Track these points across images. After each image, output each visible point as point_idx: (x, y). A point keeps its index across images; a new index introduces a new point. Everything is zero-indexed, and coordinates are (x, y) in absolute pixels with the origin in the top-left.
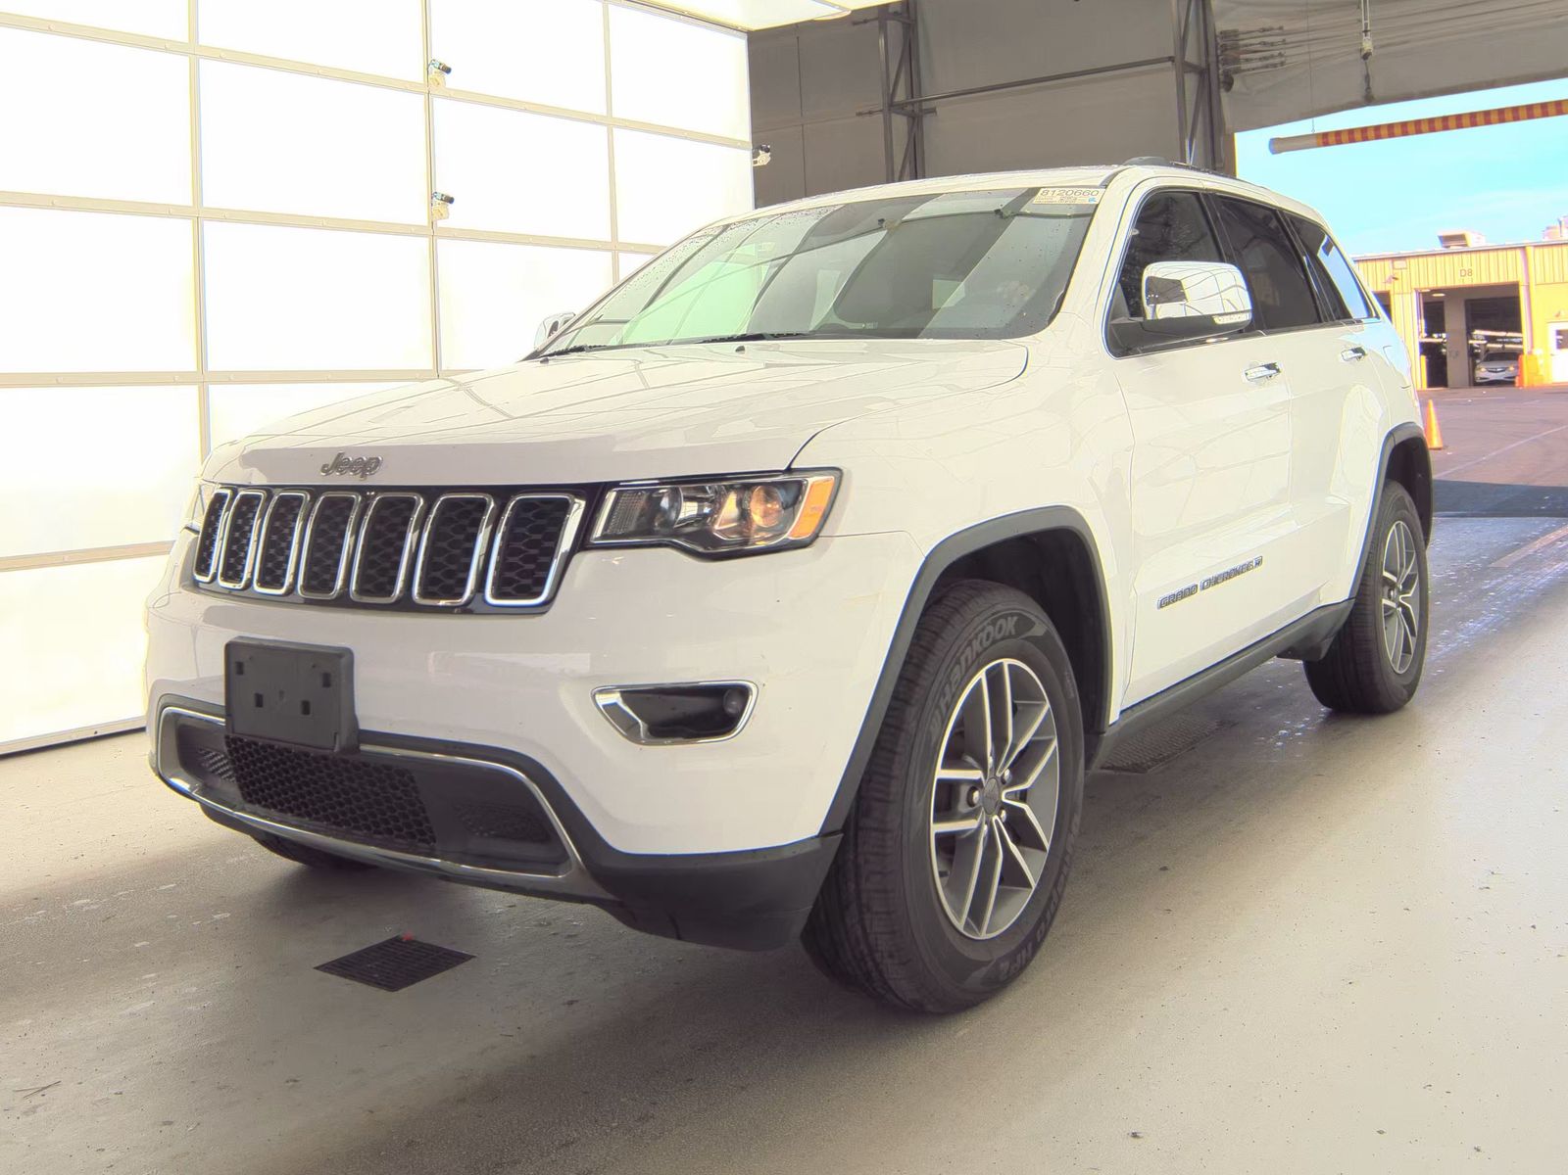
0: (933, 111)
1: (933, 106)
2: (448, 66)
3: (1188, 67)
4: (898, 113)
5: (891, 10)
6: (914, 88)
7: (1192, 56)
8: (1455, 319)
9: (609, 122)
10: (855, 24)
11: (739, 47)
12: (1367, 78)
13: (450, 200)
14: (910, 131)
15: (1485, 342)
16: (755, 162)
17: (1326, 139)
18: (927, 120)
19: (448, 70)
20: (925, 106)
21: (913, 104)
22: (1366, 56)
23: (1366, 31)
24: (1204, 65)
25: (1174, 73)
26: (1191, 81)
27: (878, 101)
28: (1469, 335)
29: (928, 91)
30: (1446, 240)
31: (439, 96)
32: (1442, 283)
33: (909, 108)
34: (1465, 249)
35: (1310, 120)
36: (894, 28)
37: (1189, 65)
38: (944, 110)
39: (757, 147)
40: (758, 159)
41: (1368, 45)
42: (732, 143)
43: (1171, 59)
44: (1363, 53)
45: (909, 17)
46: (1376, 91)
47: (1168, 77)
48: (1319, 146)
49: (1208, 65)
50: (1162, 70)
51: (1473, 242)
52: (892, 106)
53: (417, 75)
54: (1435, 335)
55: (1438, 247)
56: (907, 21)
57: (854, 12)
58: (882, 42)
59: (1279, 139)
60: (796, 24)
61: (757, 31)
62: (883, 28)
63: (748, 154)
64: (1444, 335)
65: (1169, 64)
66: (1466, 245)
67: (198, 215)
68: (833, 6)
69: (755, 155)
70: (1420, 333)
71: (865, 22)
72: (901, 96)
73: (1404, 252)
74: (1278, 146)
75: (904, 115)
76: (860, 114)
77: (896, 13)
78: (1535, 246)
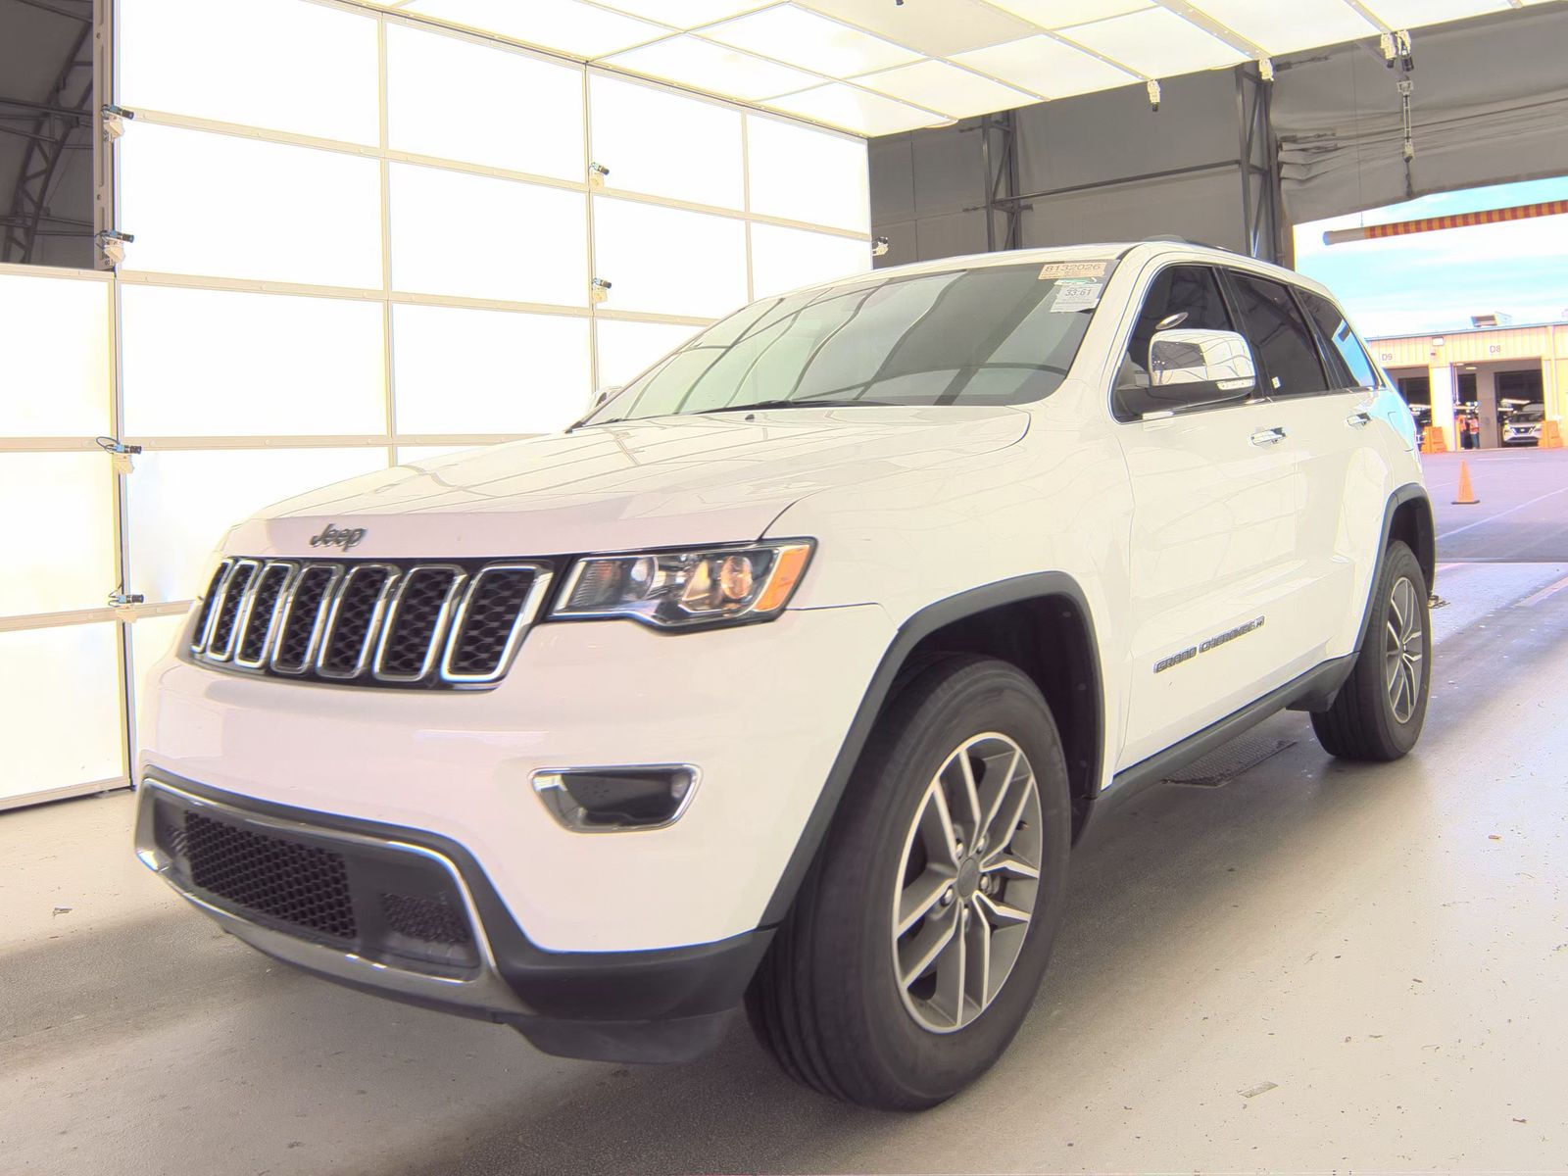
0: (1029, 207)
1: (1029, 203)
2: (606, 168)
3: (1255, 169)
4: (999, 209)
5: (993, 119)
6: (1012, 188)
7: (1256, 159)
8: (1486, 390)
9: (747, 217)
10: (962, 131)
11: (861, 152)
12: (1408, 176)
13: (609, 285)
14: (1010, 222)
15: (1512, 409)
16: (875, 252)
17: (1373, 232)
18: (1025, 216)
19: (606, 172)
20: (1023, 203)
21: (1012, 201)
22: (1408, 160)
23: (1408, 138)
24: (1266, 168)
25: (1240, 174)
26: (1255, 181)
27: (982, 200)
28: (1498, 403)
29: (1024, 191)
30: (1477, 320)
31: (596, 194)
32: (1473, 358)
33: (1009, 205)
34: (1494, 328)
35: (1358, 214)
36: (996, 134)
37: (1253, 167)
38: (1038, 205)
39: (876, 239)
40: (877, 249)
41: (1409, 150)
42: (854, 236)
43: (1237, 162)
44: (1405, 157)
45: (1008, 126)
46: (1415, 189)
47: (1234, 180)
48: (1367, 238)
49: (1270, 168)
50: (1228, 172)
51: (1500, 323)
52: (994, 204)
53: (578, 174)
54: (1468, 404)
55: (1471, 326)
56: (1007, 129)
57: (960, 120)
58: (985, 147)
59: (1331, 232)
60: (911, 131)
61: (876, 138)
62: (985, 135)
63: (868, 245)
64: (1476, 403)
65: (1236, 166)
66: (1495, 325)
67: (388, 299)
68: (942, 115)
69: (875, 246)
70: (1455, 401)
71: (971, 129)
72: (1001, 195)
73: (1441, 330)
74: (1331, 237)
75: (1004, 210)
76: (967, 210)
77: (997, 122)
78: (1555, 326)
